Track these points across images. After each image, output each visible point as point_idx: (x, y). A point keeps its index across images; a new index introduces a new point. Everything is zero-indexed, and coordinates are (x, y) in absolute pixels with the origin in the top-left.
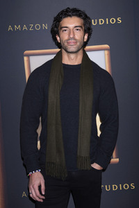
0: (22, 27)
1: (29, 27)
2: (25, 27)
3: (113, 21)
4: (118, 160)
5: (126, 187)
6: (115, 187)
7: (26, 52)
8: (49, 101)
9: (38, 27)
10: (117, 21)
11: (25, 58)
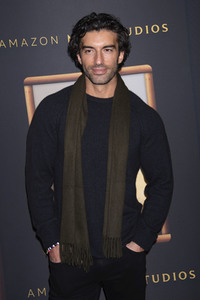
0: (20, 42)
1: (30, 42)
2: (24, 42)
3: (155, 29)
4: (169, 236)
5: (183, 276)
6: (166, 277)
7: (28, 79)
8: (66, 152)
9: (44, 41)
10: (161, 29)
11: (27, 89)
